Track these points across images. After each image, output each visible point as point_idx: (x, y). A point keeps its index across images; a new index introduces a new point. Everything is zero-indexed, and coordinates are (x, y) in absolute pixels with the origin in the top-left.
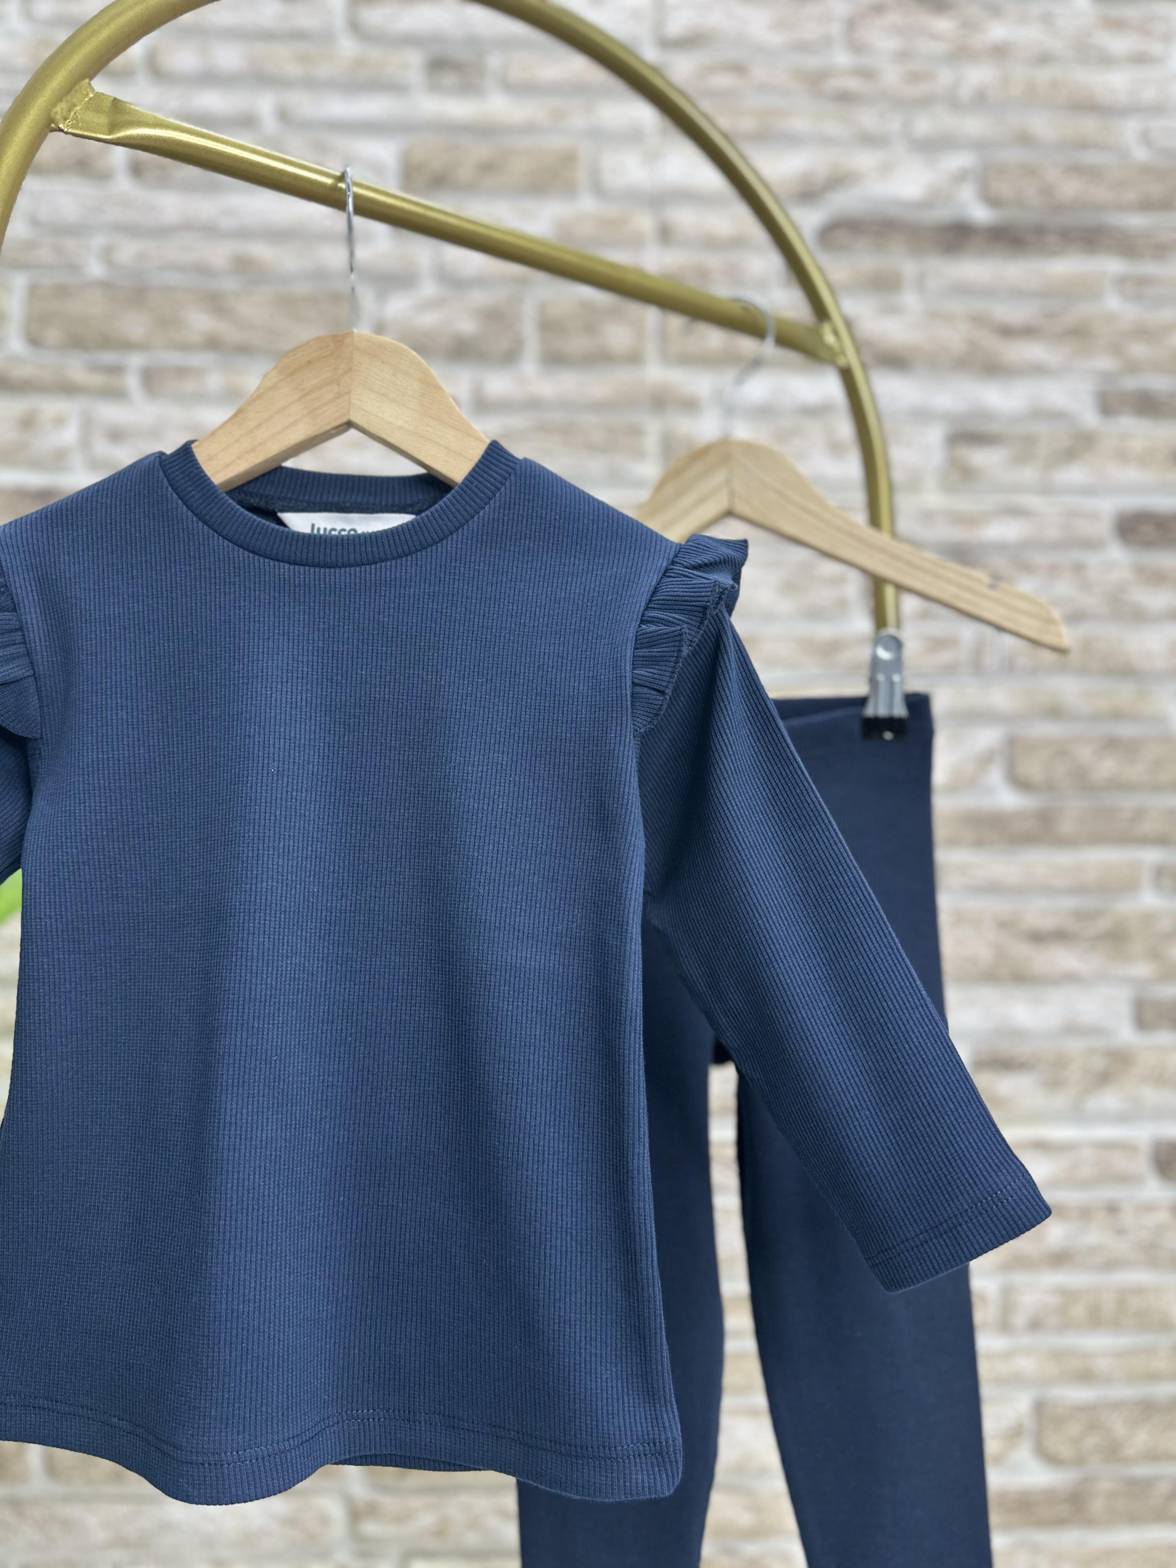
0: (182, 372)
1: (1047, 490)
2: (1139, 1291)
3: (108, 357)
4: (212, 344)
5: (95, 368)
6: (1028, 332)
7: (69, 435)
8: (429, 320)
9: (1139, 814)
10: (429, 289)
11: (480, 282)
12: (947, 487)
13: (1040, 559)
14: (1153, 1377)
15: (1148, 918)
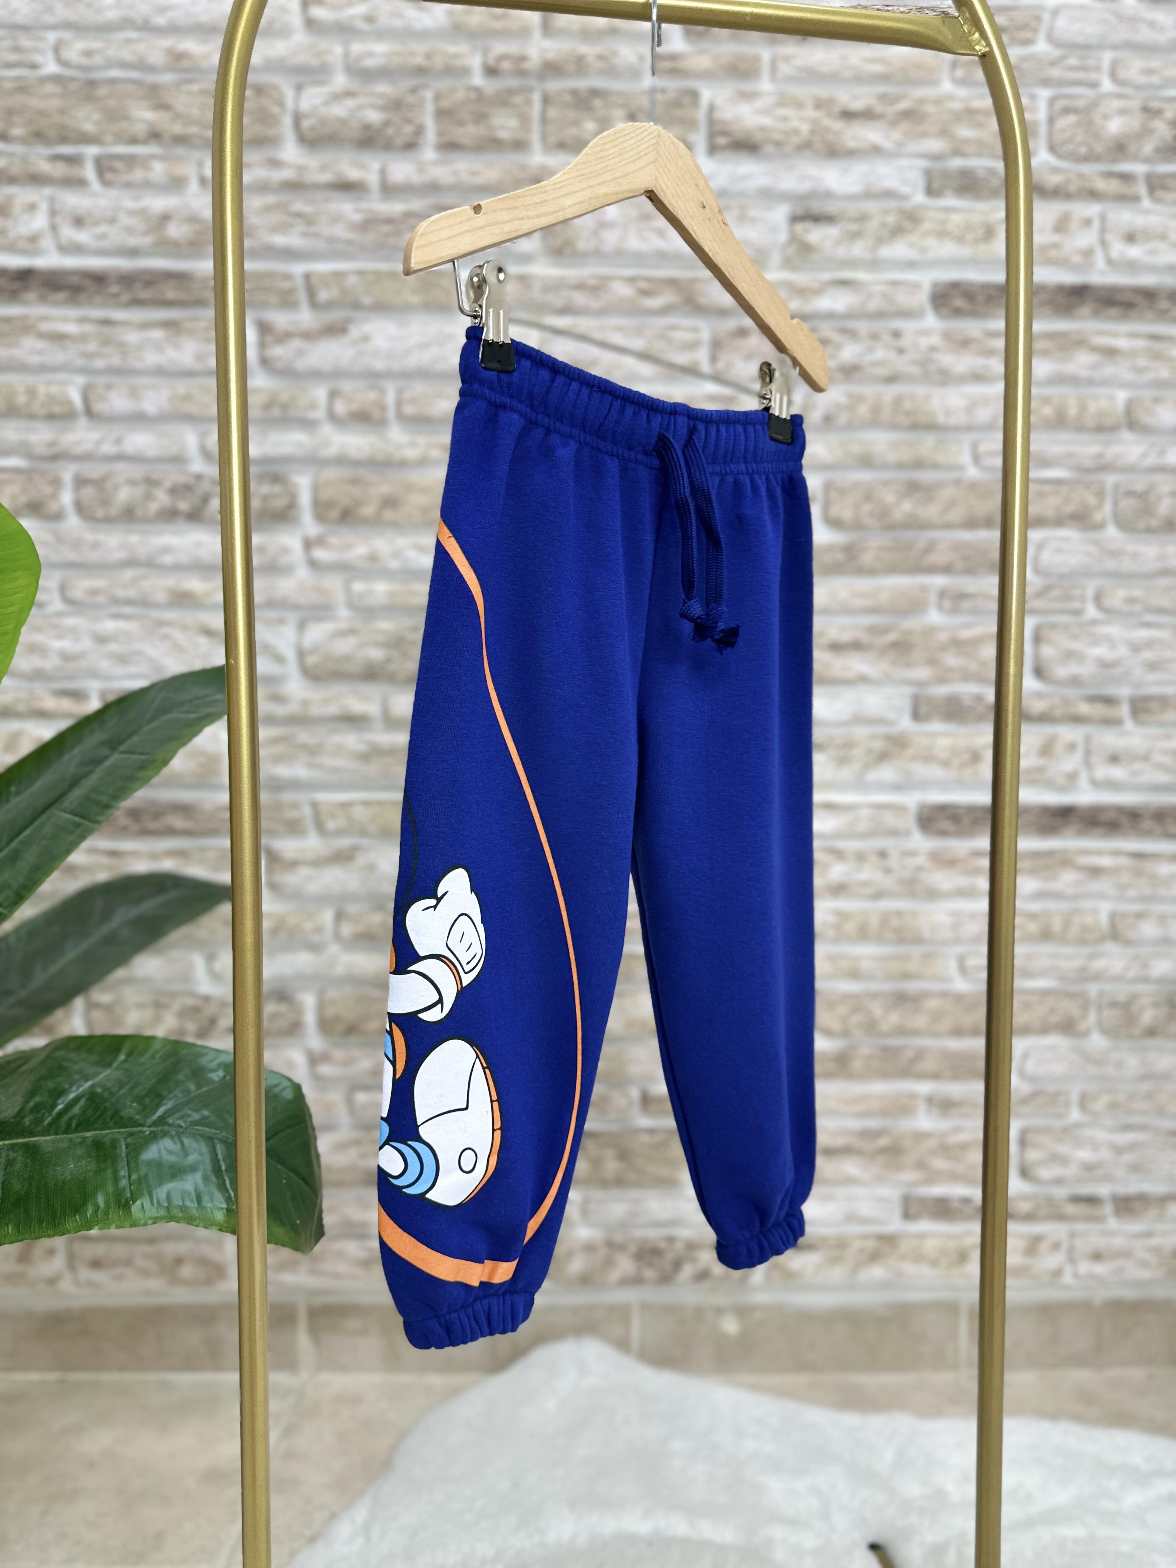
0: (131, 161)
1: (874, 264)
2: (899, 914)
3: (66, 150)
4: (155, 136)
5: (56, 158)
6: (867, 115)
7: (39, 222)
8: (339, 110)
9: (930, 548)
10: (340, 81)
11: (384, 73)
12: (787, 264)
13: (863, 327)
14: (907, 976)
15: (930, 632)
